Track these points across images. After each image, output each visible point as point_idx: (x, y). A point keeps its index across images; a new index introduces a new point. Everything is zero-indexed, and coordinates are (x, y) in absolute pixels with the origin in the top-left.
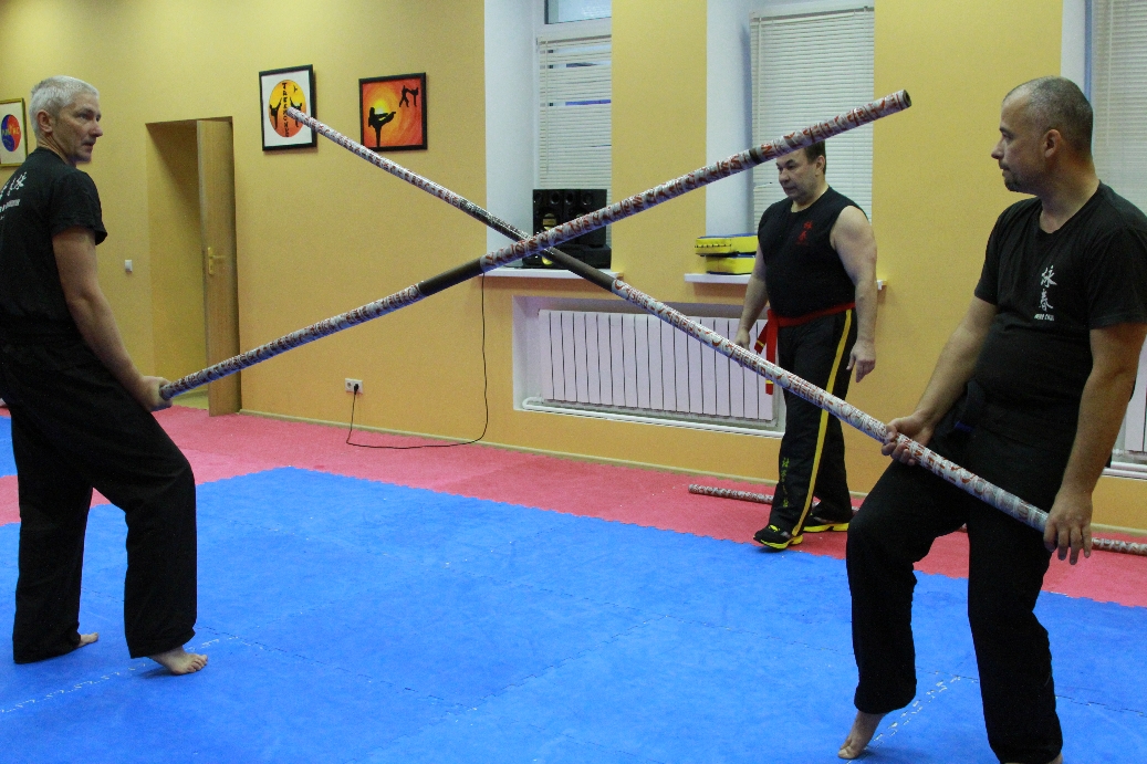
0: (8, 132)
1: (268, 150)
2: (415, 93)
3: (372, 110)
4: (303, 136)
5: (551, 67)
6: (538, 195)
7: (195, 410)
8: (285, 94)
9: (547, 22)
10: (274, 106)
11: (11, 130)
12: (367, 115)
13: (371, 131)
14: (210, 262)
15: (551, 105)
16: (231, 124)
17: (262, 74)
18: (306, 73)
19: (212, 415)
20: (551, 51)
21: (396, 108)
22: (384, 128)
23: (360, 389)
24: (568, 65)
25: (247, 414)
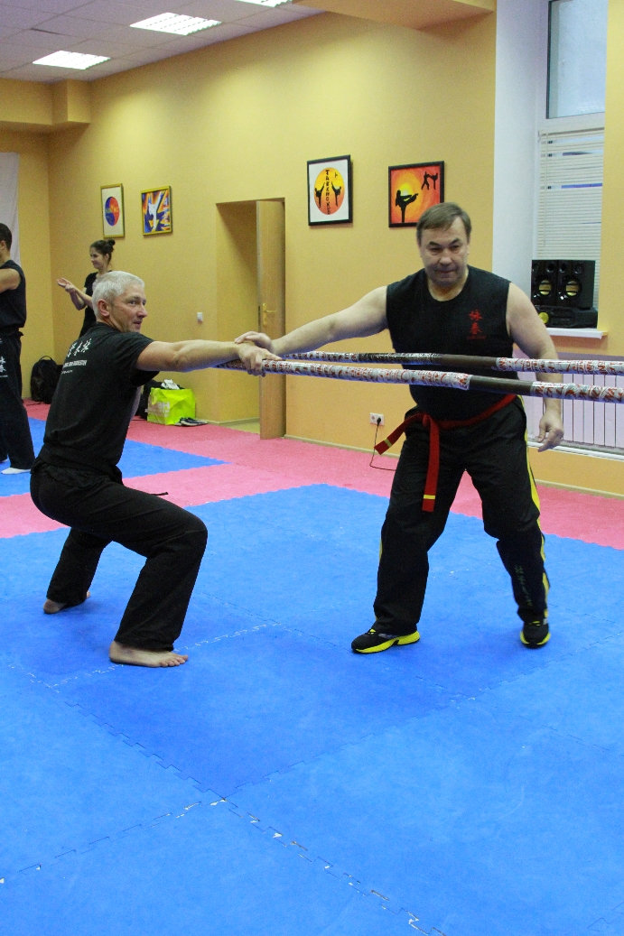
0: (111, 211)
1: (312, 225)
2: (434, 178)
3: (399, 192)
4: (342, 214)
5: (550, 155)
6: (535, 264)
7: (249, 434)
8: (327, 179)
9: (547, 117)
10: (319, 189)
11: (113, 209)
12: (394, 196)
13: (397, 209)
14: (264, 316)
15: (549, 188)
16: (284, 204)
17: (309, 163)
18: (346, 162)
19: (262, 438)
20: (551, 142)
21: (419, 191)
22: (409, 207)
23: (382, 422)
24: (565, 154)
25: (290, 438)
